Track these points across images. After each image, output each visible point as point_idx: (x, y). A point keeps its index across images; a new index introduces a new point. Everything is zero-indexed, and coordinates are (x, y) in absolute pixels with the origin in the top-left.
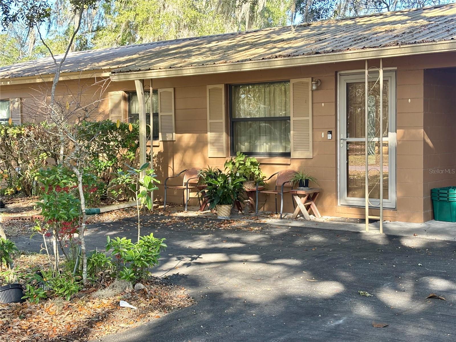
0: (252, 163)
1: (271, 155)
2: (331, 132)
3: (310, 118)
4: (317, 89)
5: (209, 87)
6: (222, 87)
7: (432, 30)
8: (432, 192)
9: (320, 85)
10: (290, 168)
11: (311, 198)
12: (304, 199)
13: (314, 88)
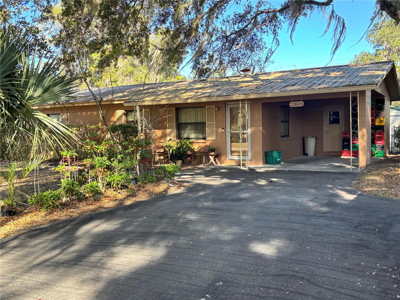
0: (189, 142)
1: (197, 139)
2: (223, 129)
3: (215, 123)
4: (217, 110)
6: (174, 109)
7: (265, 87)
8: (265, 152)
9: (219, 108)
10: (205, 144)
11: (216, 156)
12: (213, 157)
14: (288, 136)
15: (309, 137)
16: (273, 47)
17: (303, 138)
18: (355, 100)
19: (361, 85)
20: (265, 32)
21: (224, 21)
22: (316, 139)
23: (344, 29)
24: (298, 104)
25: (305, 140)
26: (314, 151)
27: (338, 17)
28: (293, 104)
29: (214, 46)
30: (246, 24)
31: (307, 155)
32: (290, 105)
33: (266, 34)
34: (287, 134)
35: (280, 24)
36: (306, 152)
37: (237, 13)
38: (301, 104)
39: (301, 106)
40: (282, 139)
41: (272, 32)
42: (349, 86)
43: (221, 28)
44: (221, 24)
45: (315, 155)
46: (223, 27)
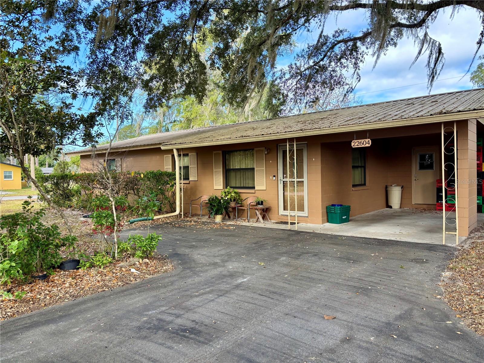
2: (274, 176)
3: (264, 169)
5: (214, 152)
6: (221, 152)
8: (327, 208)
9: (269, 151)
10: (254, 195)
11: (265, 211)
13: (266, 153)
14: (365, 184)
15: (393, 185)
17: (386, 187)
19: (460, 111)
21: (298, 56)
22: (402, 188)
24: (363, 144)
25: (388, 189)
26: (400, 202)
27: (432, 40)
28: (357, 144)
31: (391, 207)
32: (352, 144)
39: (367, 145)
40: (353, 189)
41: (352, 66)
42: (441, 113)
44: (296, 59)
45: (400, 208)
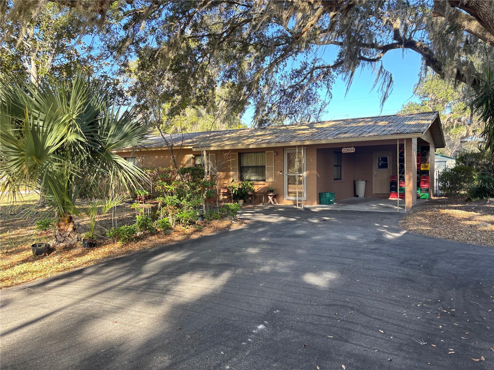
0: (250, 184)
1: (257, 181)
2: (281, 172)
3: (273, 166)
5: (232, 153)
6: (237, 153)
7: (320, 134)
9: (277, 154)
10: (265, 186)
11: (275, 197)
12: (272, 197)
13: (275, 154)
15: (359, 180)
16: (327, 99)
17: (354, 181)
18: (402, 146)
19: (408, 133)
20: (319, 87)
21: (282, 76)
22: (366, 182)
23: (391, 83)
24: (350, 150)
25: (356, 183)
26: (364, 193)
27: (386, 72)
28: (345, 150)
29: (273, 99)
30: (302, 79)
31: (358, 196)
32: (343, 151)
33: (320, 88)
34: (339, 178)
35: (333, 79)
36: (357, 194)
37: (294, 69)
38: (352, 150)
39: (353, 151)
40: (335, 181)
41: (326, 86)
42: (397, 134)
43: (280, 83)
44: (280, 78)
45: (365, 197)
46: (281, 81)
